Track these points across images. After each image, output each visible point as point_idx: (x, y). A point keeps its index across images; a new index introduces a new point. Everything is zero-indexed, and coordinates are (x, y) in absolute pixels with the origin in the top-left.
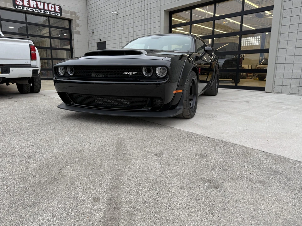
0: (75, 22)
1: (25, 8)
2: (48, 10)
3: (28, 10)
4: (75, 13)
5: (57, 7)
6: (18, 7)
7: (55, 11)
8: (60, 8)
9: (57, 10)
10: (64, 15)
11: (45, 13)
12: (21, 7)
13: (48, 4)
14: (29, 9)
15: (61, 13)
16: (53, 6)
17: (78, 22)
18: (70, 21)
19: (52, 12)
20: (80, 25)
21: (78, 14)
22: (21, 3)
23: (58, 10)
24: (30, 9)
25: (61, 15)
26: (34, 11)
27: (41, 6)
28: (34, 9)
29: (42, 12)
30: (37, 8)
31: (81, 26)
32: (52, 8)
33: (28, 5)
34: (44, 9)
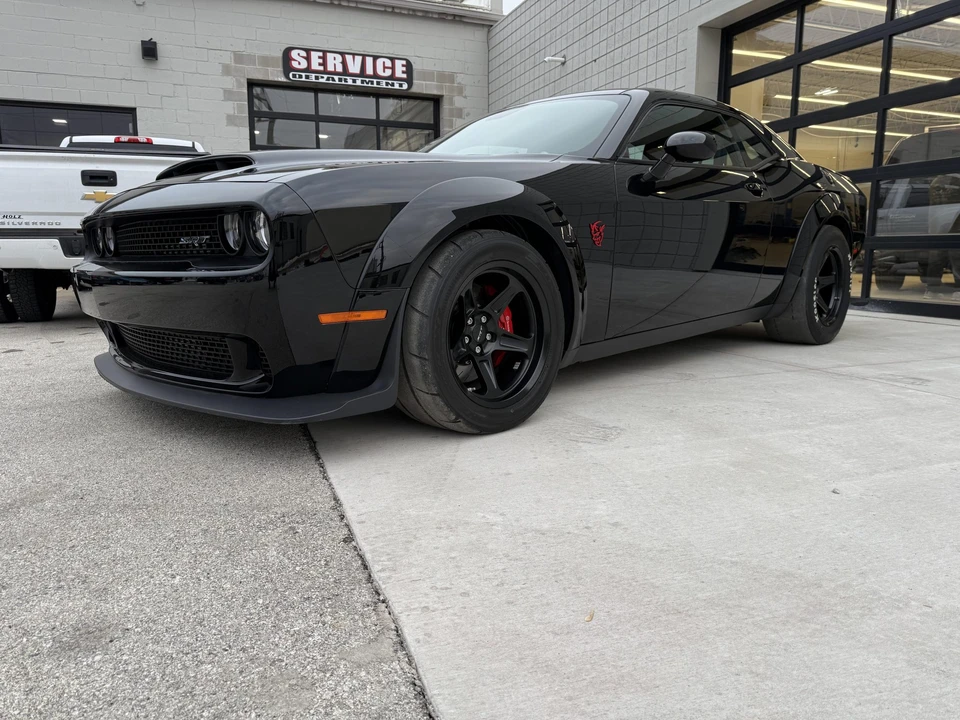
0: (451, 102)
1: (313, 77)
2: (375, 76)
3: (321, 80)
4: (451, 78)
5: (399, 64)
6: (294, 76)
7: (392, 77)
8: (409, 67)
9: (400, 72)
10: (420, 86)
11: (365, 85)
12: (303, 74)
13: (375, 58)
14: (322, 77)
15: (409, 80)
16: (388, 63)
17: (459, 102)
18: (436, 101)
19: (385, 81)
20: (465, 111)
21: (459, 79)
22: (304, 64)
23: (403, 72)
24: (326, 76)
25: (410, 85)
26: (337, 82)
27: (354, 67)
28: (336, 78)
29: (359, 83)
30: (345, 72)
31: (468, 114)
32: (385, 68)
33: (321, 68)
34: (363, 73)
